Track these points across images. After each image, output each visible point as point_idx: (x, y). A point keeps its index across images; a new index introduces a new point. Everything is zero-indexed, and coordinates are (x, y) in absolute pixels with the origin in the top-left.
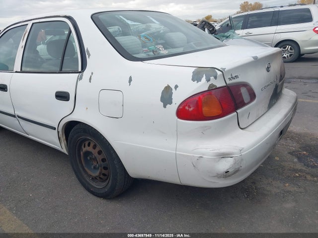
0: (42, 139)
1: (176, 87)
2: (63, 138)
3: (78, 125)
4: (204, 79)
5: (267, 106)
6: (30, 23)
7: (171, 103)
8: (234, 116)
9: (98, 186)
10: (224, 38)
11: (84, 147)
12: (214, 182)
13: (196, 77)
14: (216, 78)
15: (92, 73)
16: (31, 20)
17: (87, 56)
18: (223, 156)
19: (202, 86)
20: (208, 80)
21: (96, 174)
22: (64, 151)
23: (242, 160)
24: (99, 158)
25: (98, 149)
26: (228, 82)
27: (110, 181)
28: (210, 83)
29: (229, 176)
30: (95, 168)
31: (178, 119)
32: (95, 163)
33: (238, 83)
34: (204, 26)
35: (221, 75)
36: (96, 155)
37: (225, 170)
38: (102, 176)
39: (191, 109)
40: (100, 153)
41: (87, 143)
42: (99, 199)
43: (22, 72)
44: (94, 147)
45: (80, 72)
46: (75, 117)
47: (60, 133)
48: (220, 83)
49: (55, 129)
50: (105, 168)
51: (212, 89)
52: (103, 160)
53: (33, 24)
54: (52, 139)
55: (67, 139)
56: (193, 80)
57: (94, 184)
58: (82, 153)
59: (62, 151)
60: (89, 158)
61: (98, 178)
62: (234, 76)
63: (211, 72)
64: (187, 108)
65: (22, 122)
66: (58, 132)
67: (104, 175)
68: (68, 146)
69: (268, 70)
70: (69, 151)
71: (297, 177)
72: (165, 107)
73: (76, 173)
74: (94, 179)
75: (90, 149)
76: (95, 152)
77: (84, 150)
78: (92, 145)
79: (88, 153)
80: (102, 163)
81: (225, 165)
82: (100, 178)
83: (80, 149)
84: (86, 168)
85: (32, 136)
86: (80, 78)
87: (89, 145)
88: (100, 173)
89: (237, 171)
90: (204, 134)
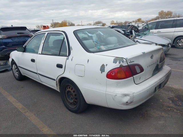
0: (48, 85)
1: (107, 65)
2: (58, 85)
3: (65, 79)
4: (118, 62)
5: (151, 74)
6: (47, 33)
7: (104, 72)
8: (132, 78)
9: (72, 107)
10: (143, 35)
11: (68, 89)
12: (122, 107)
13: (115, 61)
14: (123, 62)
15: (73, 57)
16: (47, 31)
17: (71, 50)
18: (126, 95)
19: (117, 65)
20: (120, 63)
21: (72, 101)
22: (58, 90)
23: (134, 97)
24: (74, 94)
25: (73, 90)
26: (129, 64)
27: (78, 105)
28: (120, 64)
29: (128, 104)
30: (71, 99)
31: (107, 79)
32: (72, 97)
33: (134, 64)
34: (132, 28)
35: (125, 61)
36: (72, 92)
37: (126, 101)
38: (74, 102)
39: (113, 74)
40: (74, 92)
41: (69, 87)
42: (73, 113)
43: (42, 54)
44: (72, 89)
45: (68, 56)
46: (64, 75)
47: (57, 82)
48: (125, 64)
49: (55, 80)
50: (76, 99)
51: (121, 67)
52: (75, 95)
53: (48, 33)
54: (53, 85)
55: (60, 85)
56: (114, 62)
57: (71, 106)
58: (66, 92)
59: (57, 90)
60: (69, 94)
61: (73, 103)
62: (132, 61)
63: (121, 59)
64: (112, 74)
65: (40, 76)
66: (56, 81)
67: (75, 102)
68: (60, 88)
69: (152, 57)
70: (60, 90)
71: (169, 110)
72: (102, 73)
73: (63, 101)
74: (71, 104)
75: (70, 90)
76: (72, 91)
77: (67, 90)
78: (71, 88)
79: (69, 92)
80: (75, 96)
81: (126, 99)
82: (74, 103)
83: (65, 90)
84: (67, 98)
85: (44, 83)
86: (68, 59)
87: (69, 88)
88: (74, 101)
89: (131, 102)
90: (117, 86)
